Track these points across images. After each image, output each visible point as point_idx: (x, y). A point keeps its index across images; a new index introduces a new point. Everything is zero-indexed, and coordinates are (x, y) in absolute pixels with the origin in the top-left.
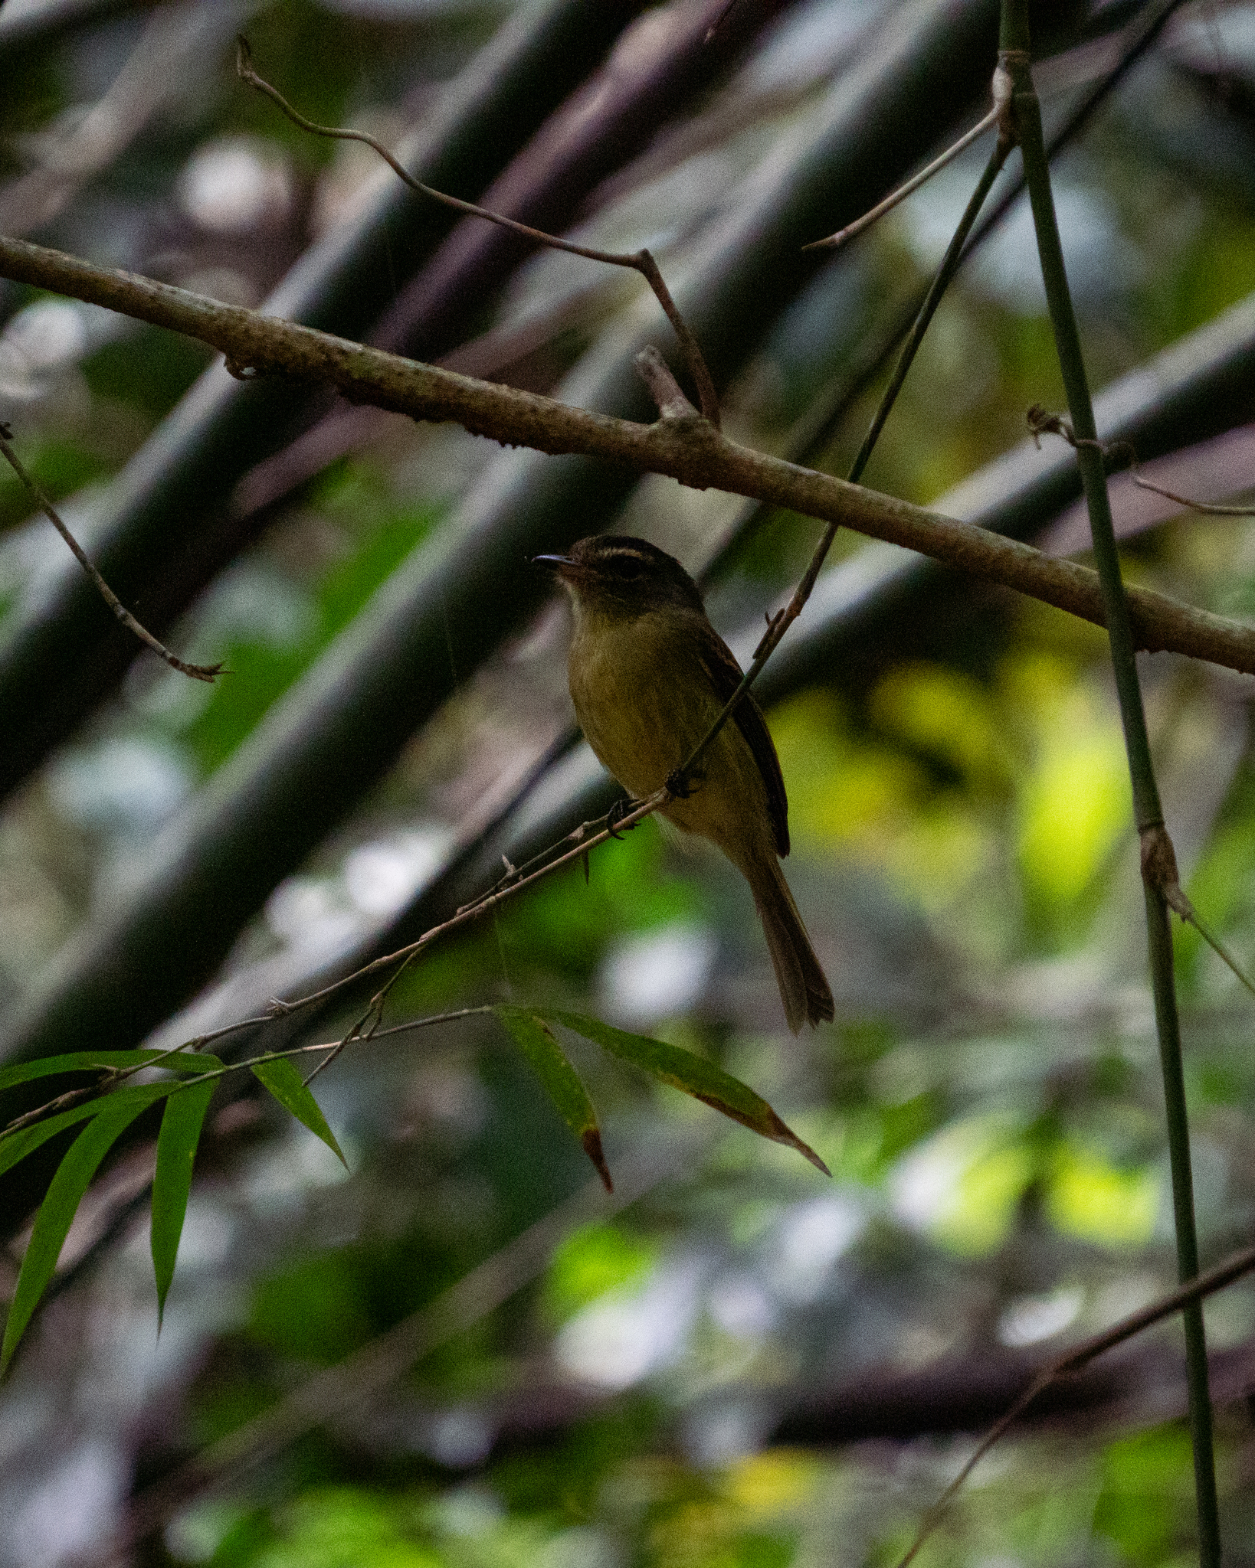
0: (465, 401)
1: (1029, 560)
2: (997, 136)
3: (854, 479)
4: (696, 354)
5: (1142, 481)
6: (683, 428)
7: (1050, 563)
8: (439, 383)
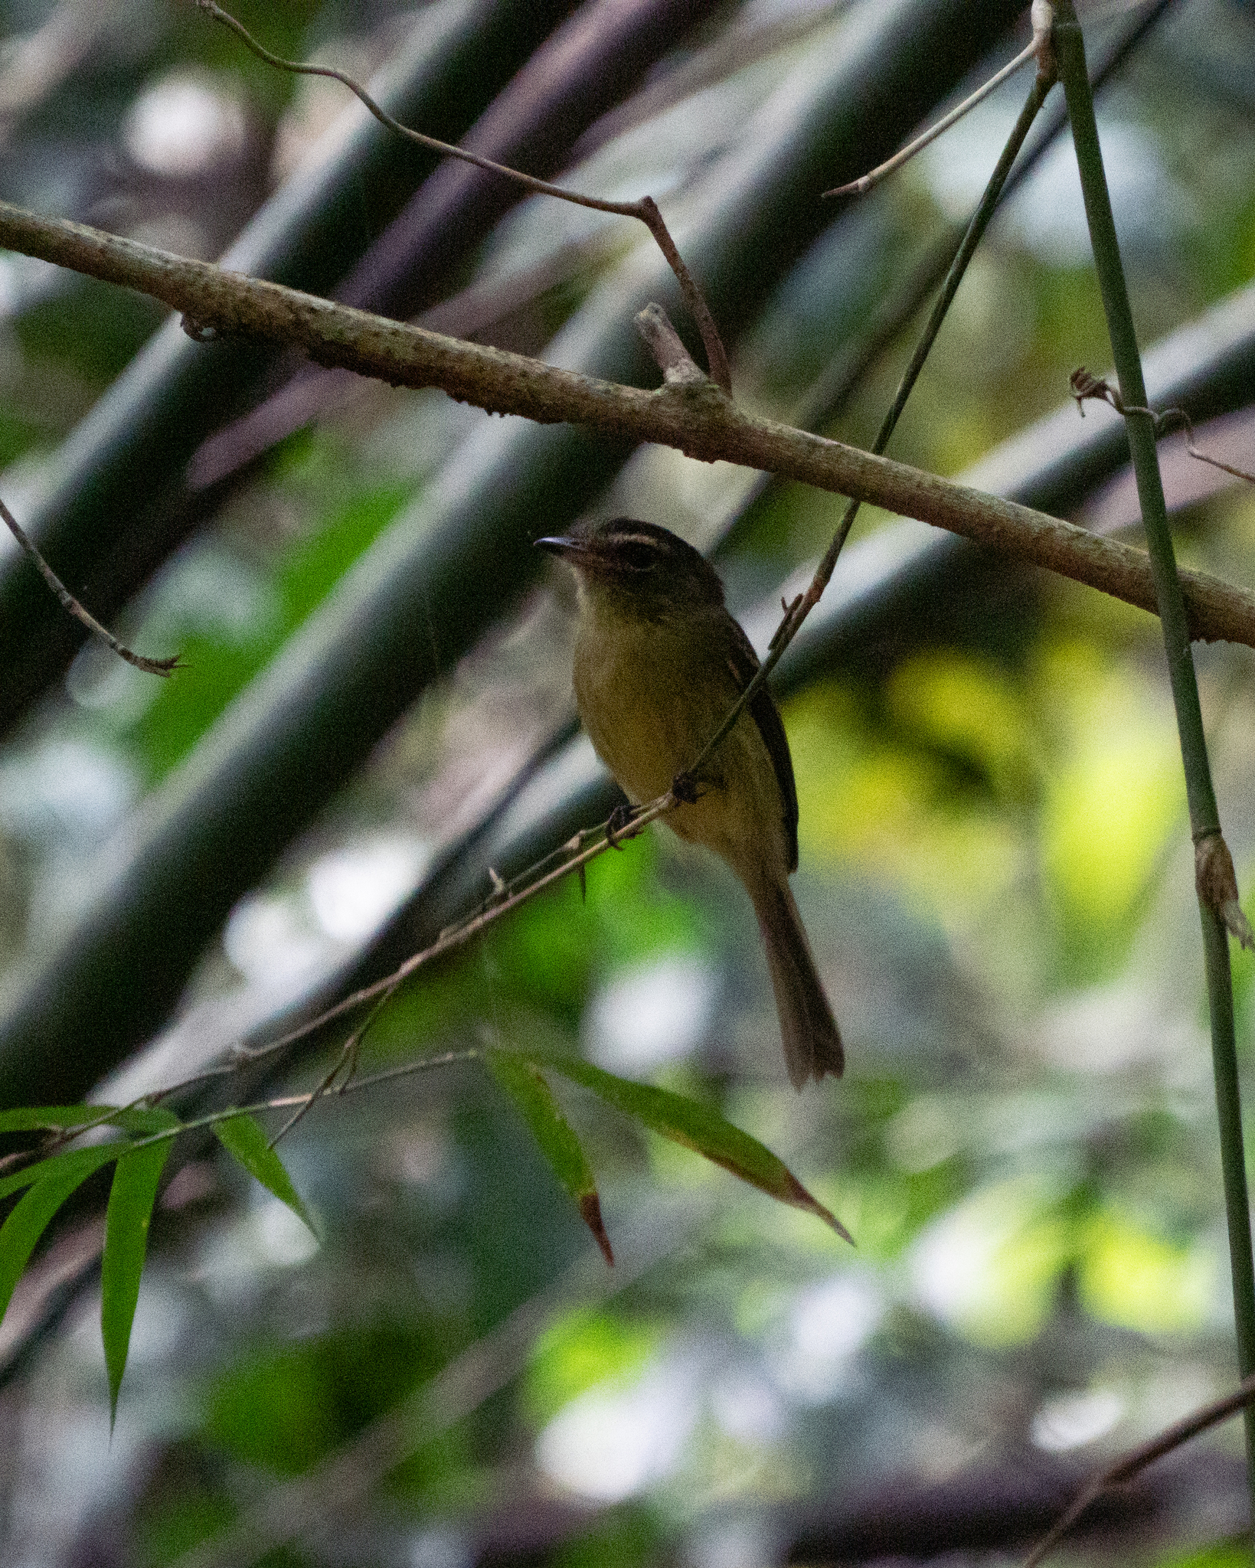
0: (448, 364)
1: (1073, 539)
2: (1035, 72)
3: (879, 450)
4: (703, 311)
5: (1197, 452)
6: (689, 394)
7: (1096, 542)
8: (419, 345)
